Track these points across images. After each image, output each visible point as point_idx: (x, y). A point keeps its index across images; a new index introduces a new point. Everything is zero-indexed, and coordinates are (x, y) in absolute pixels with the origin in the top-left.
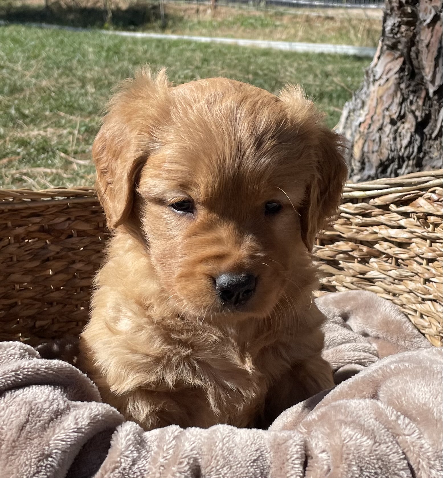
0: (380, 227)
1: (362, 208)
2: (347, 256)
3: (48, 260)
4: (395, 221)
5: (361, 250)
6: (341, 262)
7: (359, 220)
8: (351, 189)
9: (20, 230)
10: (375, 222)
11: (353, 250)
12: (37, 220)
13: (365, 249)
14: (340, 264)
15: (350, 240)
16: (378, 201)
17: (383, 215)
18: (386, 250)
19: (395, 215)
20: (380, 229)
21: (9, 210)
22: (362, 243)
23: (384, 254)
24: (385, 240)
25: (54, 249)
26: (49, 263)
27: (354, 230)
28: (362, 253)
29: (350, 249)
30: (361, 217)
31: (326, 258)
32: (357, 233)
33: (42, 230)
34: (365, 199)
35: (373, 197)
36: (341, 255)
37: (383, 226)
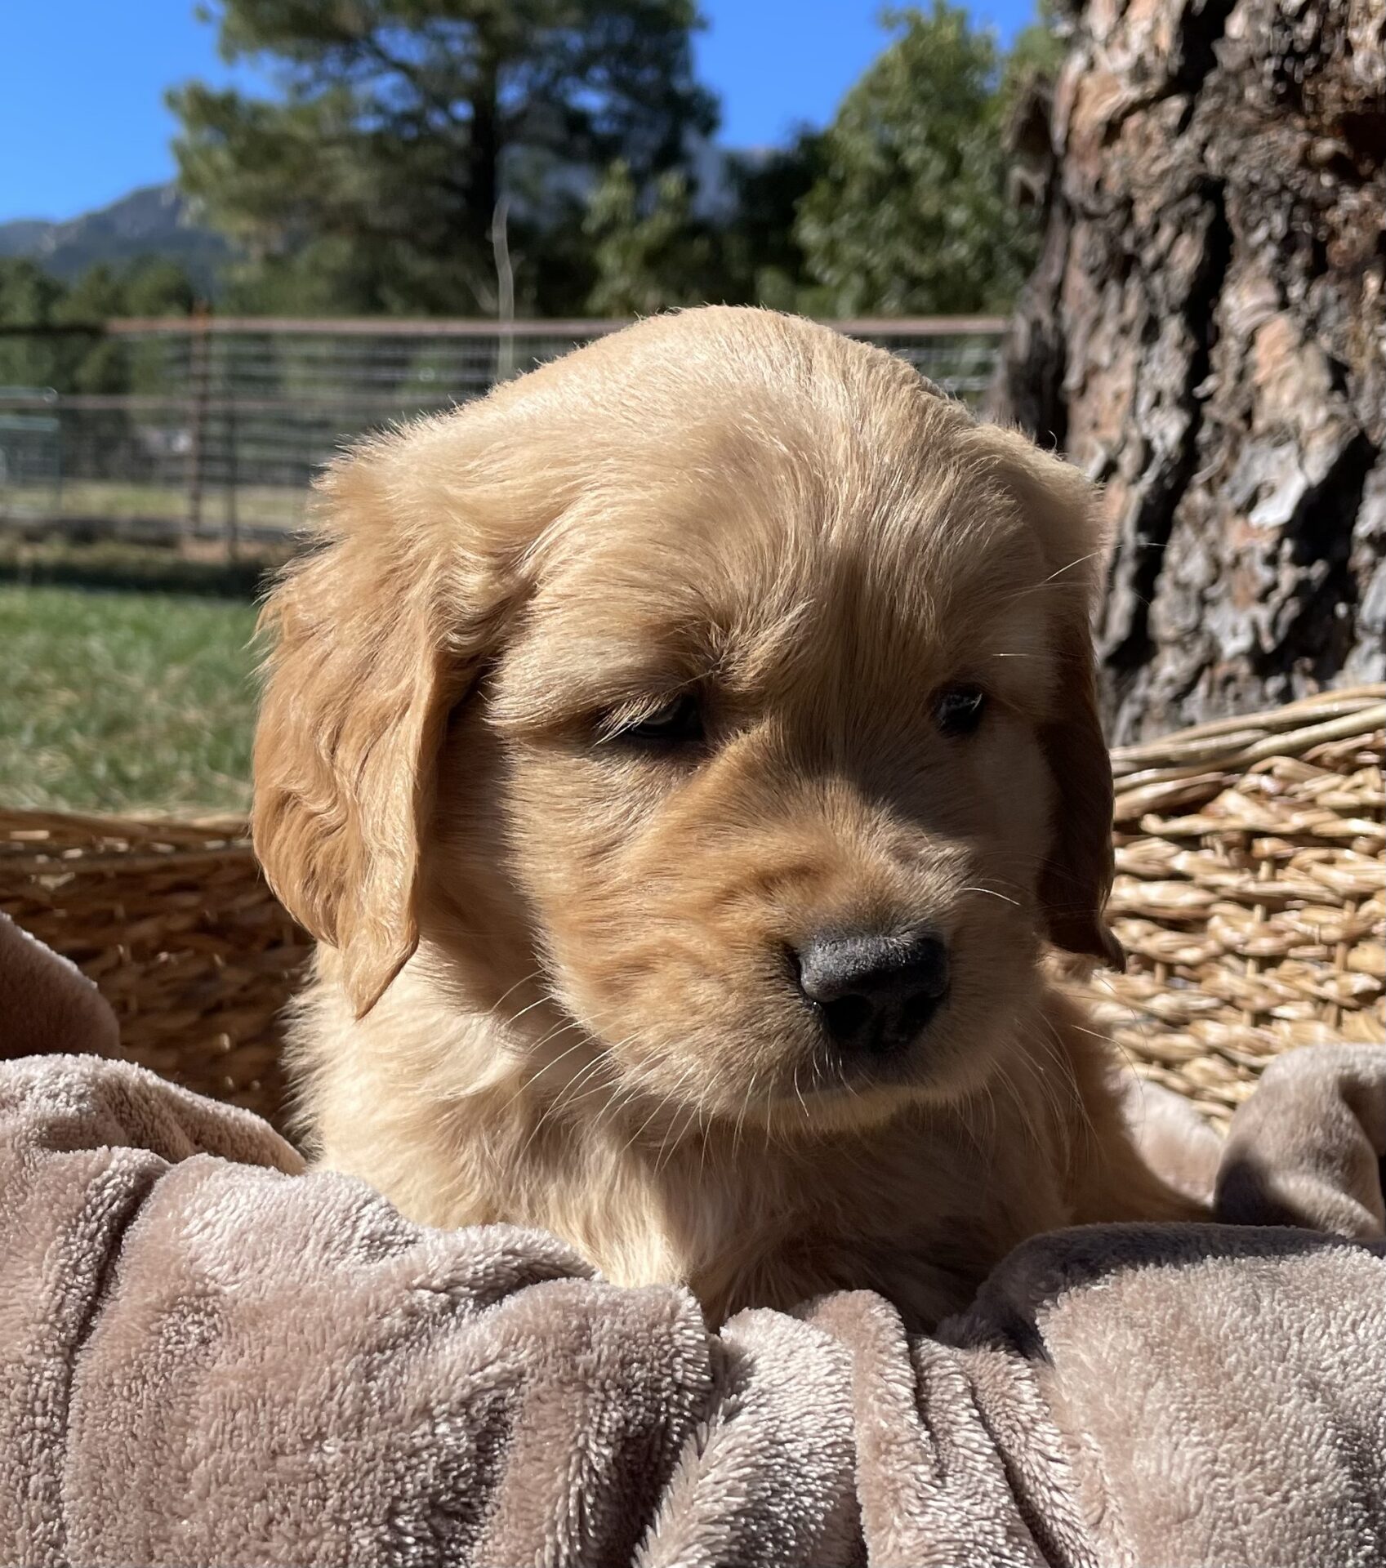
3: (219, 1007)
9: (146, 929)
12: (190, 900)
21: (120, 875)
25: (234, 978)
26: (222, 1018)
33: (202, 927)
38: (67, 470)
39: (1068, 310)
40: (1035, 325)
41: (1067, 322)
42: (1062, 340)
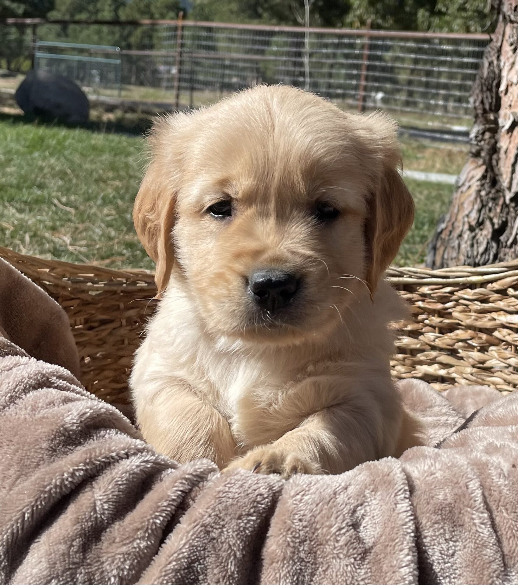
0: (499, 313)
1: (481, 294)
2: (466, 345)
4: (513, 306)
5: (480, 338)
6: (460, 351)
7: (478, 306)
8: (469, 274)
10: (493, 308)
11: (472, 338)
13: (484, 336)
14: (459, 353)
15: (469, 327)
16: (496, 286)
17: (501, 300)
18: (504, 337)
19: (513, 299)
20: (499, 315)
22: (481, 330)
23: (503, 341)
24: (504, 326)
27: (473, 317)
28: (481, 341)
29: (469, 338)
30: (479, 303)
31: (444, 346)
32: (476, 320)
34: (483, 284)
35: (492, 281)
36: (461, 344)
37: (502, 312)
38: (124, 81)
39: (503, 58)
40: (491, 63)
41: (502, 64)
42: (500, 71)
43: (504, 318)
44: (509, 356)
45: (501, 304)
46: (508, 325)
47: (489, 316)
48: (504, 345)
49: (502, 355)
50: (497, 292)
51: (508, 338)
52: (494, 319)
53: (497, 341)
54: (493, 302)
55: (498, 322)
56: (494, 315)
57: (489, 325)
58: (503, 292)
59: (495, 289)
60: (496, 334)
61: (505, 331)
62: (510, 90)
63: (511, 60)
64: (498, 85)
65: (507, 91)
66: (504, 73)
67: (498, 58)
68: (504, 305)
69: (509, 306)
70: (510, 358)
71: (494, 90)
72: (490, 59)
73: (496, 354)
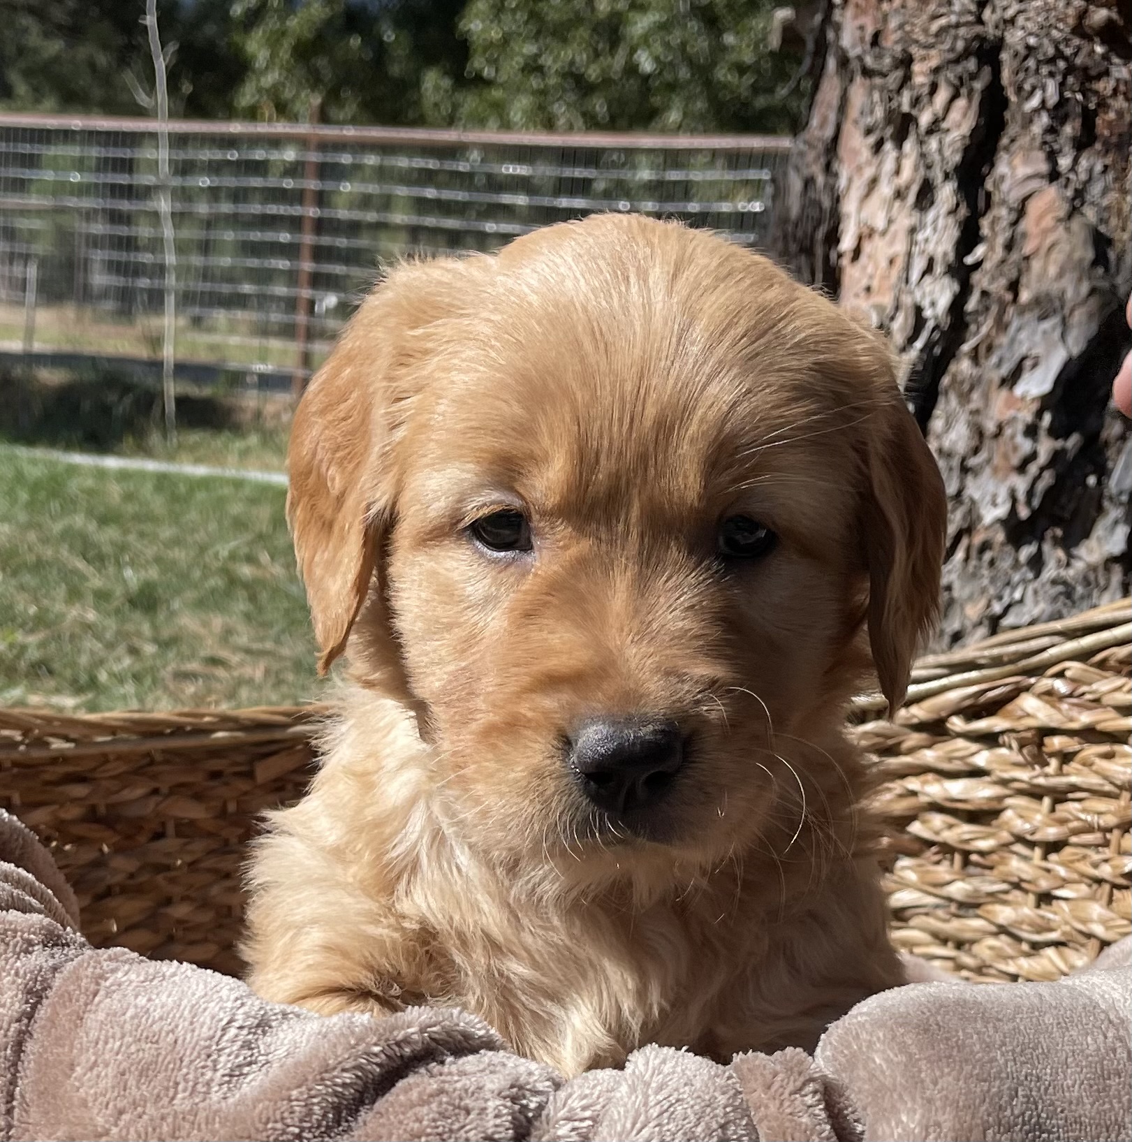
0: (923, 778)
1: (879, 735)
4: (961, 759)
10: (908, 766)
16: (917, 713)
17: (929, 747)
18: (937, 833)
19: (961, 743)
20: (925, 783)
23: (933, 844)
24: (936, 808)
37: (930, 776)
39: (842, 169)
40: (809, 182)
41: (842, 182)
42: (837, 200)
43: (935, 789)
44: (948, 877)
45: (929, 756)
46: (949, 804)
47: (898, 786)
48: (936, 853)
49: (930, 878)
50: (920, 727)
51: (949, 836)
52: (914, 794)
53: (916, 846)
54: (910, 751)
55: (923, 799)
56: (913, 784)
57: (900, 807)
58: (936, 729)
59: (915, 721)
60: (916, 828)
61: (938, 820)
62: (867, 248)
63: (869, 173)
64: (833, 238)
65: (857, 253)
66: (850, 206)
67: (828, 168)
68: (939, 758)
69: (950, 760)
70: (949, 883)
71: (819, 251)
72: (806, 172)
73: (912, 876)
